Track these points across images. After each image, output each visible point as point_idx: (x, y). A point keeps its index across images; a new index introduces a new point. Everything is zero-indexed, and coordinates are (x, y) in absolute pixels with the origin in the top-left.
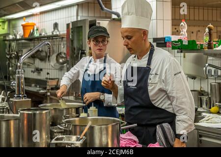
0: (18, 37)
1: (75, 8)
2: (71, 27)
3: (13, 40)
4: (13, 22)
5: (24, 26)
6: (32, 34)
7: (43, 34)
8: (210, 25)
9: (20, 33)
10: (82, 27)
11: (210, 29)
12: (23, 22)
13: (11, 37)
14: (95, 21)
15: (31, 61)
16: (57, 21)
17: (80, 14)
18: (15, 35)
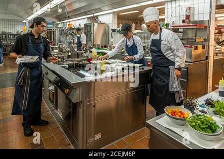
1: (86, 19)
4: (65, 23)
5: (69, 25)
6: (72, 27)
7: (75, 27)
9: (67, 27)
12: (68, 23)
17: (88, 21)
18: (65, 27)
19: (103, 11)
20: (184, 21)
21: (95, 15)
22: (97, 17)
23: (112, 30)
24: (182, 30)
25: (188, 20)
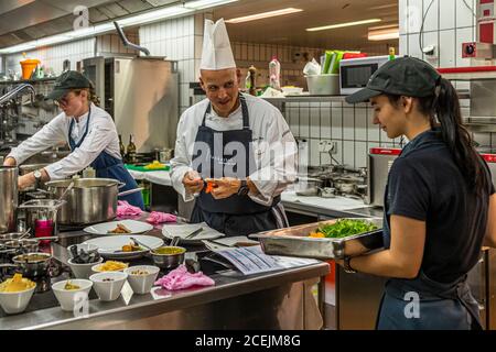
0: (15, 79)
1: (93, 41)
2: (82, 66)
3: (9, 83)
4: (10, 58)
5: (23, 65)
6: (34, 74)
7: (49, 75)
8: (252, 68)
9: (18, 73)
10: (94, 66)
11: (252, 72)
12: (22, 59)
13: (6, 78)
14: (113, 59)
15: (34, 112)
16: (68, 58)
17: (99, 49)
18: (11, 76)
19: (152, 8)
20: (469, 51)
21: (122, 23)
22: (133, 32)
23: (192, 85)
24: (466, 86)
25: (486, 46)
